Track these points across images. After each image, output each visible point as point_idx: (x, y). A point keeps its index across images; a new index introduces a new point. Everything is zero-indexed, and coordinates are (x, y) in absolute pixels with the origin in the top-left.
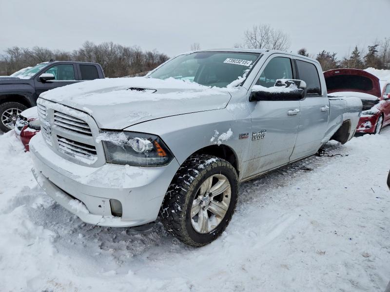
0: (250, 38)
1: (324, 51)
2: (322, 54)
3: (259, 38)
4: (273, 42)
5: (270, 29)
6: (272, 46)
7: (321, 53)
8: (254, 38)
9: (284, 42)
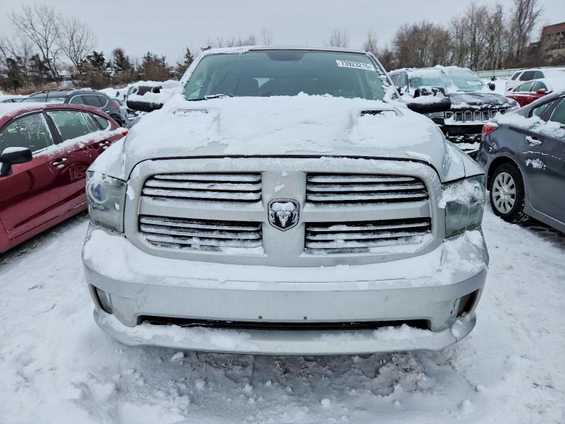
0: (22, 26)
1: (149, 53)
2: (148, 57)
3: (39, 27)
4: (68, 35)
5: (56, 13)
6: (68, 42)
7: (146, 56)
8: (30, 26)
9: (85, 36)
